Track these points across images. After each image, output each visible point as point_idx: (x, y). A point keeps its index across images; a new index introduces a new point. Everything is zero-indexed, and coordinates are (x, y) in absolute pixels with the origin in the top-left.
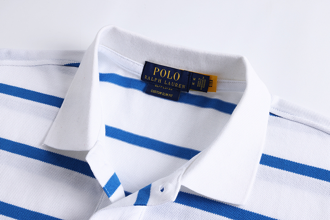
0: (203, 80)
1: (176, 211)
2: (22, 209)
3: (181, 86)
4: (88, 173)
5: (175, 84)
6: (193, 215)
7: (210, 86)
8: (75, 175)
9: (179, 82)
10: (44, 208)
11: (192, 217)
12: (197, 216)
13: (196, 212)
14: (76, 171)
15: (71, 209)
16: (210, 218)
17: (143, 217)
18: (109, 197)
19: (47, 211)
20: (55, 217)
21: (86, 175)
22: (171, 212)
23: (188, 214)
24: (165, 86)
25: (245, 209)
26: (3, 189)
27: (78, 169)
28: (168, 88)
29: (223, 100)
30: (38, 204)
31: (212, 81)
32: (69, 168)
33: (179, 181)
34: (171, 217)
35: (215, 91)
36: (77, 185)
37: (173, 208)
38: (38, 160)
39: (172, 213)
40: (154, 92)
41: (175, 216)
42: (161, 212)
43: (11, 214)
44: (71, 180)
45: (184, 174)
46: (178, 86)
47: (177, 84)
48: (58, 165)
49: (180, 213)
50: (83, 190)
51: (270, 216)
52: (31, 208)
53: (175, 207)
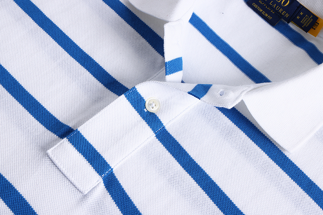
0: (310, 18)
1: (221, 124)
2: (77, 46)
3: (285, 14)
4: (155, 46)
5: (280, 9)
6: (236, 136)
7: (313, 28)
8: (142, 41)
9: (285, 9)
10: (97, 55)
11: (234, 137)
12: (239, 139)
13: (240, 135)
14: (145, 38)
15: (123, 69)
16: (251, 147)
17: (187, 112)
18: (166, 74)
19: (99, 59)
20: (104, 69)
21: (152, 47)
22: (216, 121)
23: (232, 132)
24: (269, 6)
25: (289, 157)
26: (68, 20)
27: (147, 37)
28: (271, 10)
29: (318, 48)
30: (94, 49)
31: (318, 24)
32: (139, 33)
33: (242, 95)
34: (214, 127)
35: (315, 35)
36: (139, 50)
37: (221, 119)
38: (113, 10)
39: (216, 123)
40: (256, 6)
41: (219, 127)
42: (207, 117)
43: (64, 45)
44: (136, 44)
45: (249, 91)
46: (282, 12)
47: (281, 10)
48: (129, 24)
49: (225, 127)
50: (142, 59)
51: (310, 177)
52: (85, 49)
53: (222, 119)
